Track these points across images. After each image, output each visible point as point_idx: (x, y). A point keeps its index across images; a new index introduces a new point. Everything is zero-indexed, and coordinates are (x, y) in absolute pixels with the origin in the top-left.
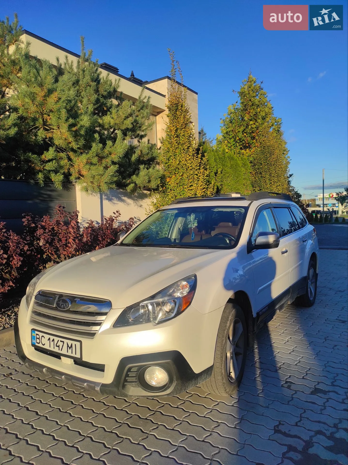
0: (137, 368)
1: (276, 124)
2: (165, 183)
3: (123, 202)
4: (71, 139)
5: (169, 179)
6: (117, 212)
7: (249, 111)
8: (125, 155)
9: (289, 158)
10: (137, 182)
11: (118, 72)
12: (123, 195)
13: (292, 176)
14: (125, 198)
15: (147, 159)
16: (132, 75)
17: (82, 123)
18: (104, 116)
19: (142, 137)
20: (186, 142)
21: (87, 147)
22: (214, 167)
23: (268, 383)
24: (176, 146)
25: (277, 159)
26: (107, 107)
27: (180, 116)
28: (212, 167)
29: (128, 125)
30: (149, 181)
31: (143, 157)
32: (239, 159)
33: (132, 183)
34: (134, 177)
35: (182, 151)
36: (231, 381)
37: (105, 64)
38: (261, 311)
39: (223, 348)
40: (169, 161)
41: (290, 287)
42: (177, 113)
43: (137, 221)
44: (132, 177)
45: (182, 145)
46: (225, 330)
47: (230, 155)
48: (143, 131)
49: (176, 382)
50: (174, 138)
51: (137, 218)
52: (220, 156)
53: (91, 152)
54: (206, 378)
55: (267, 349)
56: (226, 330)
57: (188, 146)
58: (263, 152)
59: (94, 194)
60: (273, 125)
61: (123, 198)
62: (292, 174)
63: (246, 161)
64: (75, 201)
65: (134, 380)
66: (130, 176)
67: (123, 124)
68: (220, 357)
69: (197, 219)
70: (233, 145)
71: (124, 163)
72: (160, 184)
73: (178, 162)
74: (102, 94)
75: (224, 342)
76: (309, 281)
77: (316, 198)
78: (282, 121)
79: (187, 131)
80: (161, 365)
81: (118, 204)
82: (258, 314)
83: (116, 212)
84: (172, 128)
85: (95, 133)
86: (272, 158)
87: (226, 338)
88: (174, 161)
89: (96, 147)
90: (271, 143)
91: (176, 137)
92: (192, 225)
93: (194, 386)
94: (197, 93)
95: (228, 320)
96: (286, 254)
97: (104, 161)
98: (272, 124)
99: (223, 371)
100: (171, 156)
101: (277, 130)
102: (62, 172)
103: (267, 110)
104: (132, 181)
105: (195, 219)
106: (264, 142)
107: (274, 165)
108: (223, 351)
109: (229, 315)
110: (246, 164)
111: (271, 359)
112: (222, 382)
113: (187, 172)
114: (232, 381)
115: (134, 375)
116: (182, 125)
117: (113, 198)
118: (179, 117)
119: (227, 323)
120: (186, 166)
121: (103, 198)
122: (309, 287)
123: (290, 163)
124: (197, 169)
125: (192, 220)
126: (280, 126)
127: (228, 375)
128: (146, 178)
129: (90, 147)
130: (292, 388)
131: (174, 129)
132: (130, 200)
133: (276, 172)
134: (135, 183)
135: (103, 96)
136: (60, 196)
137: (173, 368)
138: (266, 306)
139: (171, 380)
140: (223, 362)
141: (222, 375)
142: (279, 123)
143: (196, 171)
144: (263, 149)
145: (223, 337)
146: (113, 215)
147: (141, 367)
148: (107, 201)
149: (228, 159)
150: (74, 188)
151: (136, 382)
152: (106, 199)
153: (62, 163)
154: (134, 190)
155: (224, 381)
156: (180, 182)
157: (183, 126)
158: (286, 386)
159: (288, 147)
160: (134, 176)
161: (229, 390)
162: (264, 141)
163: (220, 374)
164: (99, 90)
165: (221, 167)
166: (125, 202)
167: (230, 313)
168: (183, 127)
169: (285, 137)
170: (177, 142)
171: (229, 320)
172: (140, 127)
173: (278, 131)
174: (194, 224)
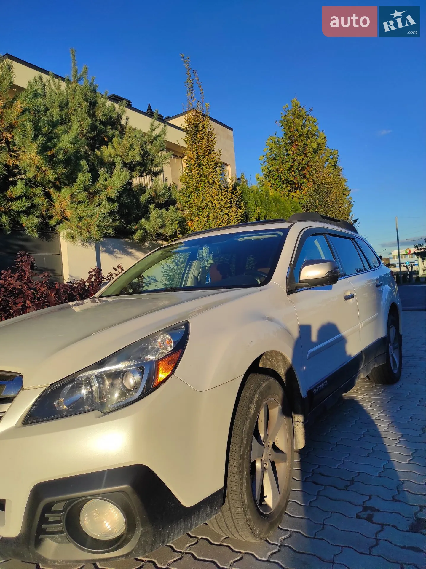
0: (63, 504)
1: (331, 157)
2: (186, 228)
3: (130, 255)
4: (44, 167)
5: (191, 223)
6: (119, 267)
7: (296, 143)
8: (124, 188)
9: (351, 200)
10: (147, 228)
11: (132, 105)
12: (129, 246)
13: (356, 221)
14: (133, 251)
15: (164, 201)
16: (150, 109)
17: (60, 145)
18: (103, 147)
19: (156, 174)
20: (211, 172)
21: (71, 179)
22: (254, 212)
23: (333, 512)
24: (198, 178)
25: (336, 200)
26: (108, 137)
27: (201, 139)
28: (252, 212)
29: (135, 156)
30: (163, 226)
31: (159, 199)
32: (287, 202)
33: (141, 229)
34: (143, 221)
35: (206, 185)
36: (264, 513)
37: (114, 96)
38: (316, 387)
39: (244, 453)
40: (190, 199)
41: (362, 352)
42: (198, 135)
43: (151, 282)
44: (140, 221)
45: (206, 177)
46: (245, 421)
47: (275, 197)
48: (156, 165)
49: (141, 529)
50: (195, 168)
51: (151, 277)
52: (263, 199)
53: (76, 185)
54: (210, 515)
55: (331, 450)
56: (249, 421)
57: (213, 177)
58: (317, 192)
59: (87, 244)
60: (328, 159)
61: (130, 250)
62: (357, 219)
63: (296, 205)
64: (60, 254)
65: (60, 529)
66: (137, 220)
67: (128, 155)
68: (237, 470)
69: (212, 253)
70: (279, 186)
71: (128, 203)
72: (178, 228)
73: (201, 199)
74: (100, 119)
75: (245, 442)
76: (390, 345)
77: (390, 256)
78: (339, 154)
79: (212, 158)
80: (108, 497)
81: (122, 258)
82: (310, 392)
83: (117, 268)
84: (192, 156)
85: (81, 160)
86: (330, 198)
87: (248, 434)
88: (196, 198)
89: (84, 178)
90: (327, 180)
91: (196, 166)
92: (206, 263)
93: (184, 533)
94: (231, 129)
95: (251, 403)
96: (353, 300)
97: (96, 199)
98: (326, 158)
99: (245, 498)
100: (192, 192)
101: (333, 165)
102: (38, 213)
103: (319, 140)
104: (141, 226)
105: (210, 253)
106: (317, 179)
107: (332, 208)
108: (244, 459)
109: (254, 394)
110: (297, 208)
111: (338, 468)
112: (244, 519)
113: (213, 212)
114: (267, 513)
115: (59, 519)
116: (205, 150)
117: (114, 250)
118: (200, 141)
119: (249, 407)
120: (212, 204)
121: (100, 250)
122: (390, 354)
123: (353, 205)
124: (227, 208)
125: (204, 254)
126: (337, 160)
127: (258, 502)
128: (158, 221)
129: (74, 179)
130: (375, 519)
131: (194, 156)
132: (140, 252)
133: (335, 216)
134: (145, 229)
135: (102, 122)
136: (37, 247)
137: (134, 501)
138: (325, 380)
139: (131, 526)
140: (244, 481)
141: (243, 505)
142: (335, 156)
143: (226, 209)
144: (318, 187)
145: (243, 432)
146: (113, 272)
147: (71, 501)
148: (107, 254)
149: (273, 202)
150: (58, 237)
151: (62, 532)
152: (105, 251)
153: (37, 201)
154: (143, 239)
155: (249, 516)
156: (205, 226)
157: (206, 152)
158: (365, 516)
159: (348, 185)
160: (143, 219)
161: (260, 531)
162: (317, 177)
163: (240, 503)
164: (96, 114)
165: (265, 212)
166: (133, 256)
167: (256, 390)
168: (206, 154)
169: (344, 174)
170: (198, 173)
171: (255, 402)
172: (152, 160)
173: (335, 166)
174: (208, 261)
